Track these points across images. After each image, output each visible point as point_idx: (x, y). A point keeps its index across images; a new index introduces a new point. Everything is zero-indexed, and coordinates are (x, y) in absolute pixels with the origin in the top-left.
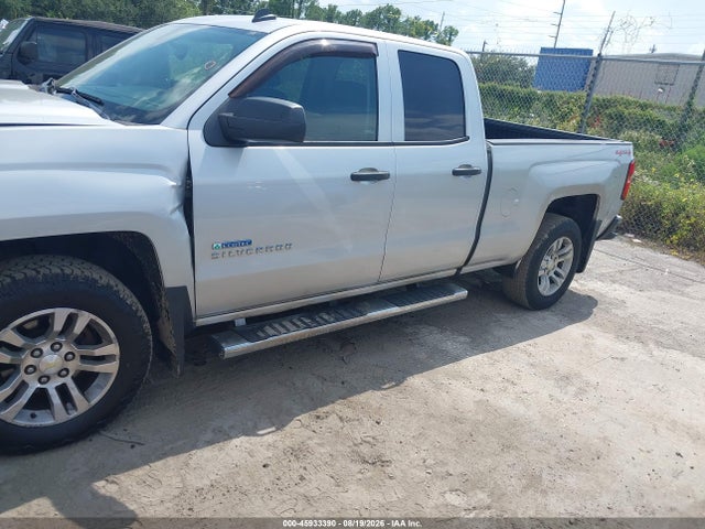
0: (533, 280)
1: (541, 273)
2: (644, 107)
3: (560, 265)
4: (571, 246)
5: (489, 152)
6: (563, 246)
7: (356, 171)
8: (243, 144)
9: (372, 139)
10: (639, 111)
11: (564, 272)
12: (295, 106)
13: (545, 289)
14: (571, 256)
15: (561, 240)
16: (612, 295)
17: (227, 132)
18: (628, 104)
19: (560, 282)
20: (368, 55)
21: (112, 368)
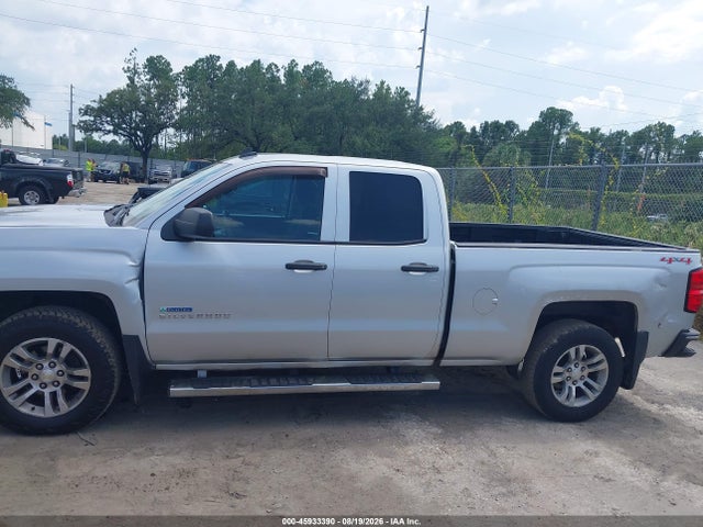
1: (556, 380)
3: (592, 375)
4: (601, 357)
5: (452, 253)
7: (292, 261)
14: (604, 366)
15: (581, 348)
19: (593, 396)
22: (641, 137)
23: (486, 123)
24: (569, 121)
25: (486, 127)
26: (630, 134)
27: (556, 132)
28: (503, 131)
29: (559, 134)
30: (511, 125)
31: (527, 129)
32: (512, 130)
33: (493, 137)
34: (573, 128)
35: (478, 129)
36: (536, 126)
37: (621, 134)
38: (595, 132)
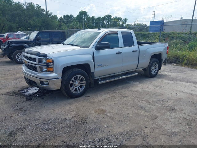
0: (150, 71)
1: (152, 70)
2: (179, 34)
3: (156, 68)
4: (157, 64)
5: (139, 47)
6: (155, 64)
7: (117, 52)
8: (100, 50)
9: (118, 47)
10: (177, 35)
11: (157, 70)
12: (108, 43)
13: (153, 73)
14: (157, 66)
15: (155, 63)
16: (168, 74)
17: (98, 48)
18: (174, 33)
19: (156, 72)
20: (116, 33)
21: (84, 85)
22: (104, 18)
23: (65, 15)
24: (87, 14)
25: (65, 16)
26: (102, 17)
27: (84, 17)
28: (70, 18)
29: (85, 18)
30: (71, 16)
31: (76, 17)
32: (72, 17)
33: (67, 20)
34: (88, 16)
35: (62, 17)
36: (78, 16)
37: (99, 18)
38: (93, 17)
